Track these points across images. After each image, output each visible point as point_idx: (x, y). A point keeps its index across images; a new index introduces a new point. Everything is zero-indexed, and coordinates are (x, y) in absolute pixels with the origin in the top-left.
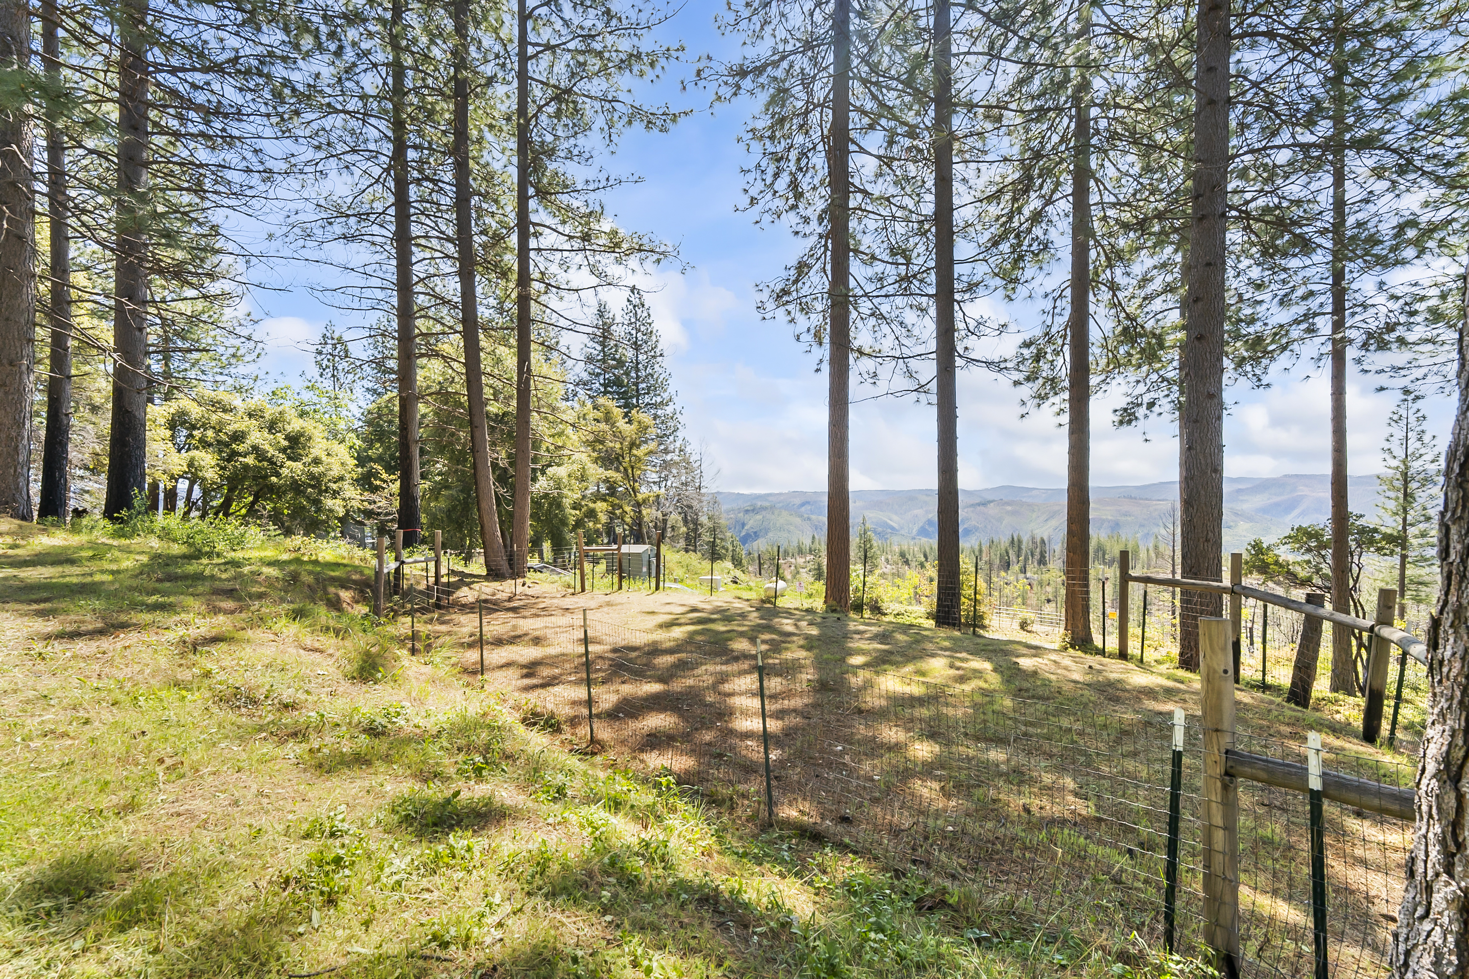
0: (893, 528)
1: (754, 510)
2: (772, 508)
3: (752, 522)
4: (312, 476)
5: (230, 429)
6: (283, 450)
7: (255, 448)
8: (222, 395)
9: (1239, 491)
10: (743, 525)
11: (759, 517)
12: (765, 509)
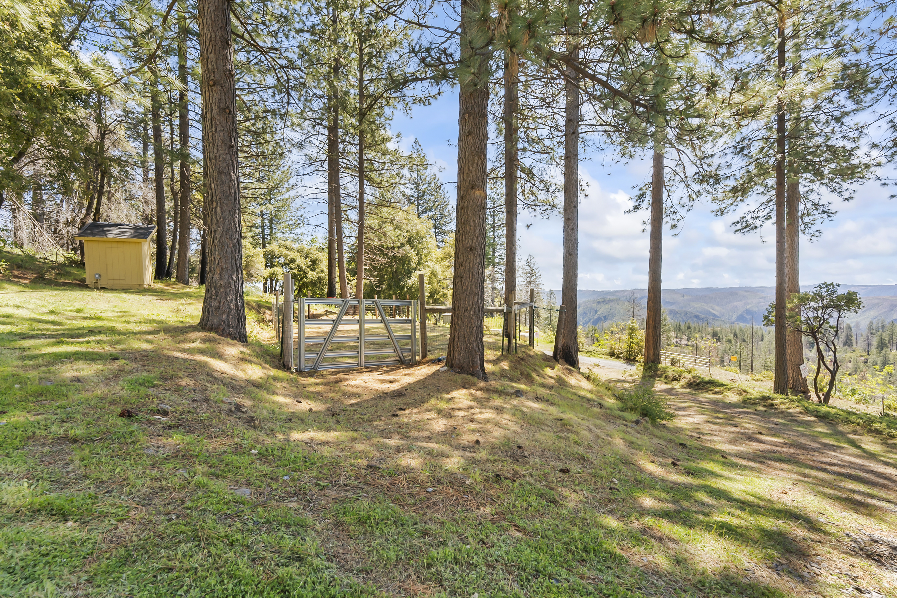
0: (714, 315)
1: (604, 302)
2: (618, 300)
3: (603, 310)
4: (319, 278)
5: (289, 258)
6: (309, 267)
7: (299, 266)
8: (288, 243)
10: (596, 311)
11: (607, 306)
12: (611, 301)
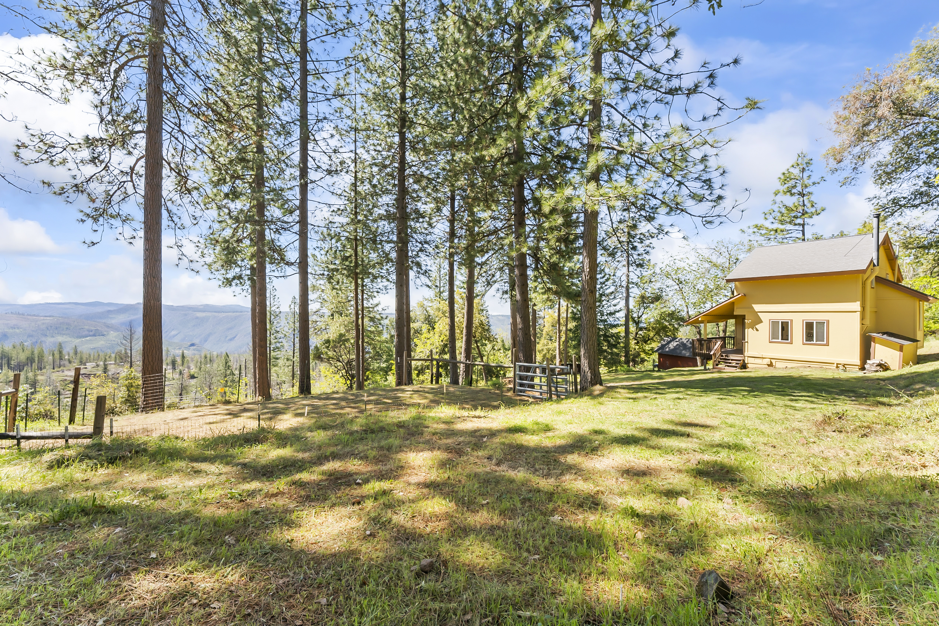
9: (109, 311)
